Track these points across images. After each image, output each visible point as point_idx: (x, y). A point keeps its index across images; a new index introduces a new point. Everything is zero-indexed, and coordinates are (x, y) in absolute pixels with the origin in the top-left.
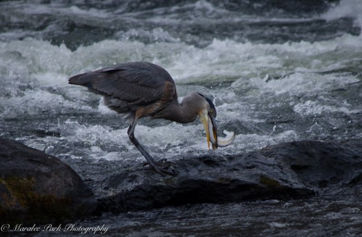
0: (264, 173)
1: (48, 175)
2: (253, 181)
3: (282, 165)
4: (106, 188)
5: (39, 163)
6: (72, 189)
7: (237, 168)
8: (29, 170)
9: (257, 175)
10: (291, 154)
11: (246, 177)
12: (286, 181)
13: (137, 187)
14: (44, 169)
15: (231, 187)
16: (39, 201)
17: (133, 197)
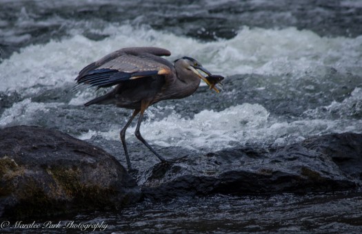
0: (306, 165)
1: (93, 166)
2: (294, 173)
3: (323, 157)
4: (150, 179)
5: (84, 154)
6: (117, 179)
7: (278, 159)
8: (75, 161)
9: (299, 167)
10: (332, 147)
11: (288, 168)
12: (328, 173)
13: (179, 178)
14: (89, 160)
15: (272, 179)
16: (84, 191)
17: (176, 188)
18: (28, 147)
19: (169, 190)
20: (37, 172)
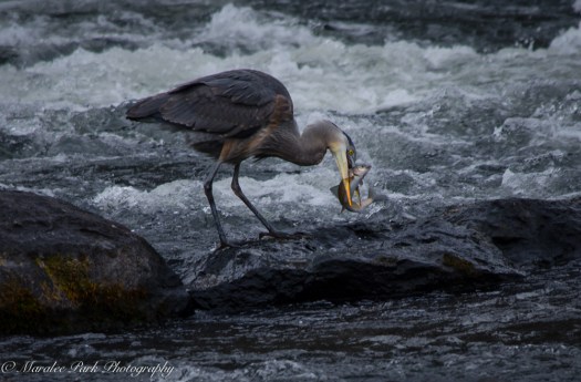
0: (450, 250)
1: (112, 254)
2: (432, 262)
3: (478, 237)
4: (202, 274)
5: (96, 234)
6: (149, 275)
7: (407, 241)
8: (82, 246)
9: (439, 253)
10: (492, 220)
11: (422, 255)
12: (485, 263)
13: (249, 272)
14: (105, 244)
15: (397, 272)
16: (97, 294)
17: (244, 288)
18: (7, 223)
19: (233, 291)
20: (21, 264)
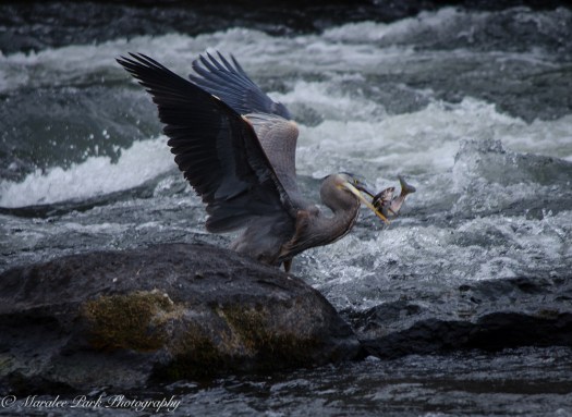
1: (287, 305)
5: (273, 286)
6: (322, 325)
7: (568, 295)
8: (259, 297)
13: (417, 323)
14: (281, 295)
15: (558, 325)
16: (272, 342)
17: (412, 338)
18: (189, 275)
19: (401, 341)
20: (202, 314)
